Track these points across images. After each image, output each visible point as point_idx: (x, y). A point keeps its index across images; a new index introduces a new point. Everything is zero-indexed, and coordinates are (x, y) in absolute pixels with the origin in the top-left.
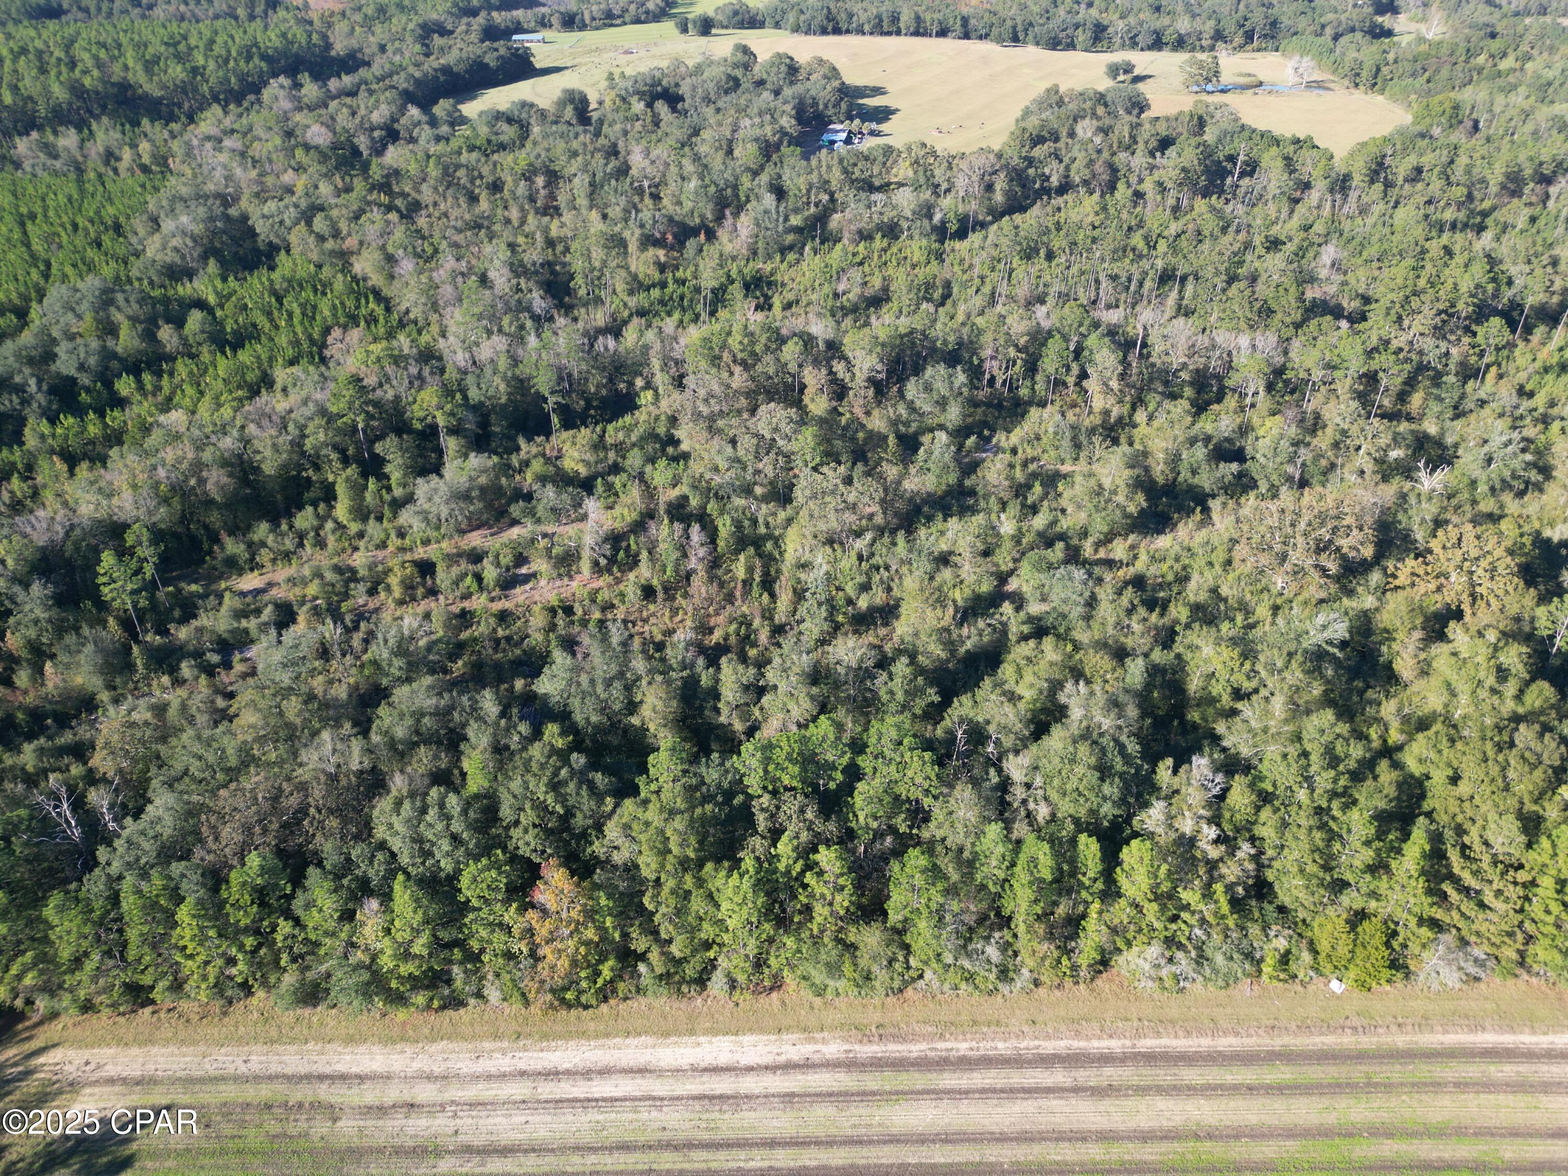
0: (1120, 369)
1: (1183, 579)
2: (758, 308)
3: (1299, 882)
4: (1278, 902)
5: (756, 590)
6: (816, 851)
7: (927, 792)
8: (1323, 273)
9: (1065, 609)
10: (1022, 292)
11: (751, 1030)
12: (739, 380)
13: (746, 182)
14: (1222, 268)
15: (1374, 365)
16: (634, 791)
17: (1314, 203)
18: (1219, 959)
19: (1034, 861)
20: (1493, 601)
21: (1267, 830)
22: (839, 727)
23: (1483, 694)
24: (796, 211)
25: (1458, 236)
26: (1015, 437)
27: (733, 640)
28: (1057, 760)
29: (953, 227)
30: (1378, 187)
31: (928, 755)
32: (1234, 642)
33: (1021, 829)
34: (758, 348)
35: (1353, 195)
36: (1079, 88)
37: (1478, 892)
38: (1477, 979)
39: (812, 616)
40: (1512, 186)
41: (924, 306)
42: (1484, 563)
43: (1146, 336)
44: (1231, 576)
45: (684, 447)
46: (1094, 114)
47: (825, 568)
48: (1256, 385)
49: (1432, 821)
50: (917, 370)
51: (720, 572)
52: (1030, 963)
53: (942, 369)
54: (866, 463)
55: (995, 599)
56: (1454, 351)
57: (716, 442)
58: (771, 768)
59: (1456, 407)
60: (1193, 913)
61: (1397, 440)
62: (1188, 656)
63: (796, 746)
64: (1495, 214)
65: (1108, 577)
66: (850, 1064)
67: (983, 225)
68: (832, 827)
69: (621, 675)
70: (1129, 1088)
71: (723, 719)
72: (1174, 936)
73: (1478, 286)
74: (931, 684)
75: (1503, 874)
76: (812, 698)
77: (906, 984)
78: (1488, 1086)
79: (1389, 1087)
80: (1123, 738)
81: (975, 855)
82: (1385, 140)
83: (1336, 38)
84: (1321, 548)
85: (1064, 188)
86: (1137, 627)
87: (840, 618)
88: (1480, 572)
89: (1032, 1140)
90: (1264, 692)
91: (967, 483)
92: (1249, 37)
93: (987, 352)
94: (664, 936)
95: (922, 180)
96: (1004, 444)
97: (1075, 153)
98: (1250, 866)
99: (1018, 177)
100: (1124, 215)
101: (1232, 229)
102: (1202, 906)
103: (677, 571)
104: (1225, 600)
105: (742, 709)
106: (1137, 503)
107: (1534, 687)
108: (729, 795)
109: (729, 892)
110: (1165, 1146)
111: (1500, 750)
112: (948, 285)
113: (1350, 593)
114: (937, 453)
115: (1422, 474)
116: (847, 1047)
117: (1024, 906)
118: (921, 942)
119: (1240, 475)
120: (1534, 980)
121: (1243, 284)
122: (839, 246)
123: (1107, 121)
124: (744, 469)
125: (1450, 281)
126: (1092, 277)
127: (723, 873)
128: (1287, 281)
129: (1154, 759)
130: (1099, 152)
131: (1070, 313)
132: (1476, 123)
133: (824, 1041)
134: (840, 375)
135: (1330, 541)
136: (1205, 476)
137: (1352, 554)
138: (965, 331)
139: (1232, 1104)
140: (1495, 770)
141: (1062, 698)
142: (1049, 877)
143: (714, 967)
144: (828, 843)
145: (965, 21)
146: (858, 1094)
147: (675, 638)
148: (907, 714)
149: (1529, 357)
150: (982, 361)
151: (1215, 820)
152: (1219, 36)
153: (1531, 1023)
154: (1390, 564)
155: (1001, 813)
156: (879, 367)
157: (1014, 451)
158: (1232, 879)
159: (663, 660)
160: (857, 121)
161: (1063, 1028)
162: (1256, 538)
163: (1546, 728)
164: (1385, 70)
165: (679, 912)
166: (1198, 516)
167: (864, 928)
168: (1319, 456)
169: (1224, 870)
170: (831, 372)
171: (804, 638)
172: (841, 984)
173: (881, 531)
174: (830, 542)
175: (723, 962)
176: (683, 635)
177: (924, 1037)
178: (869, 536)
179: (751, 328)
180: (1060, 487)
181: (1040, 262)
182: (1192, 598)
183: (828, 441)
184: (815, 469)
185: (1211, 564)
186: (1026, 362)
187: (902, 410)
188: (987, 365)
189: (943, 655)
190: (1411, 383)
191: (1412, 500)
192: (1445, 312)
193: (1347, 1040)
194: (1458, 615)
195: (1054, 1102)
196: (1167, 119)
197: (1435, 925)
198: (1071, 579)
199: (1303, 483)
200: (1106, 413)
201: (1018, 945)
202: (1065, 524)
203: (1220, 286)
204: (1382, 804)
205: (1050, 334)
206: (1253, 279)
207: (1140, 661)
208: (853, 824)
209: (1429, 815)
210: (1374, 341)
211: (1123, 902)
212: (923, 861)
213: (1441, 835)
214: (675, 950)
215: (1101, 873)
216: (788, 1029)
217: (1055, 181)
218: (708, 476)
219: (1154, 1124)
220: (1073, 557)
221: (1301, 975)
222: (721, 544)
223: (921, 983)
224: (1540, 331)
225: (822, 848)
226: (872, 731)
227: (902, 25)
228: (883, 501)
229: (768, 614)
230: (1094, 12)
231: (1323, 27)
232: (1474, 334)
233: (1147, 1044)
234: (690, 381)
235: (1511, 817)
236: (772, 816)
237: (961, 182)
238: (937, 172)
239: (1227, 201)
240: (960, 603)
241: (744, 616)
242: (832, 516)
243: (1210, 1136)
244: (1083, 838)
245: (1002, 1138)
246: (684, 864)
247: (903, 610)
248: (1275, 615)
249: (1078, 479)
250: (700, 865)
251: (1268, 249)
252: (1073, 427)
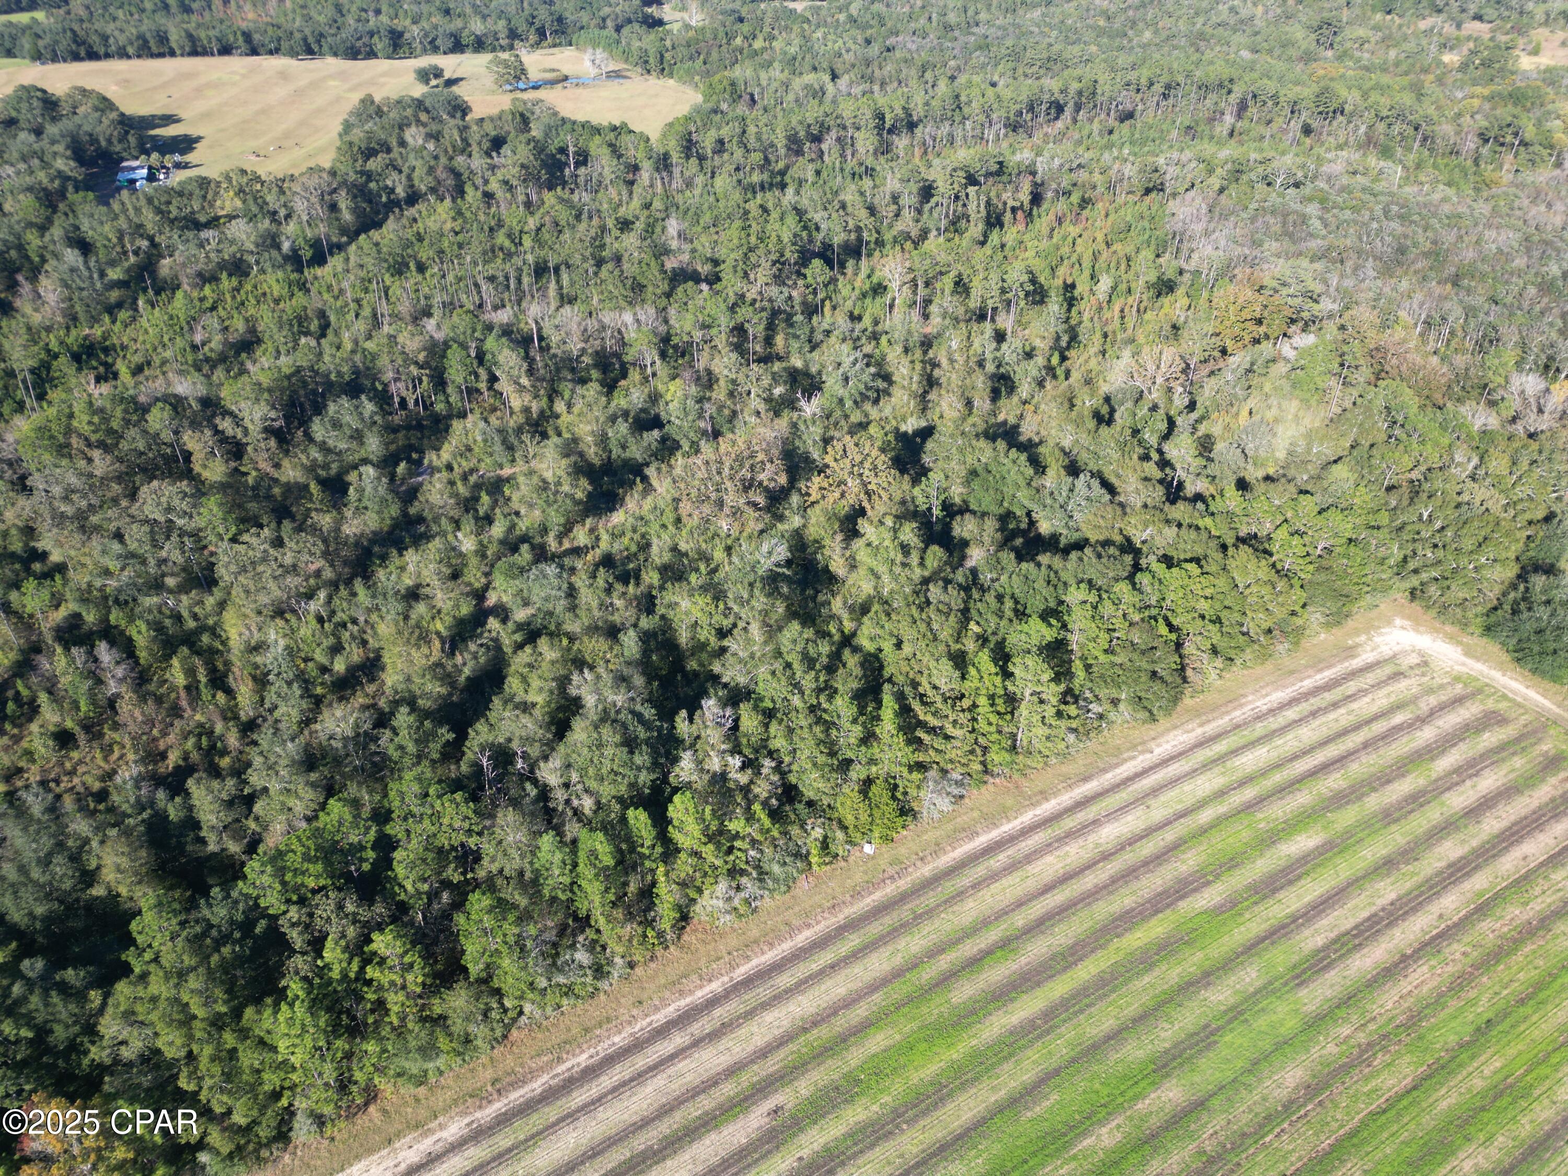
0: (525, 365)
1: (645, 546)
2: (98, 380)
3: (815, 775)
4: (805, 799)
5: (206, 694)
6: (369, 941)
7: (469, 832)
8: (674, 244)
9: (550, 606)
10: (405, 308)
11: (358, 1158)
12: (101, 464)
13: (33, 240)
14: (588, 254)
15: (739, 318)
16: (125, 970)
17: (647, 183)
18: (776, 869)
19: (593, 853)
20: (882, 493)
21: (779, 743)
22: (356, 804)
23: (897, 569)
24: (113, 263)
25: (768, 195)
26: (446, 454)
27: (195, 756)
28: (586, 750)
29: (307, 254)
30: (694, 161)
31: (458, 796)
32: (704, 589)
33: (572, 829)
34: (115, 424)
35: (676, 171)
36: (394, 96)
37: (941, 728)
38: (962, 797)
39: (285, 698)
40: (795, 147)
41: (303, 340)
42: (867, 465)
43: (540, 329)
44: (684, 533)
45: (55, 557)
46: (418, 122)
47: (282, 643)
48: (651, 356)
49: (894, 684)
50: (319, 409)
51: (152, 687)
52: (620, 949)
53: (344, 401)
54: (292, 518)
55: (479, 617)
56: (795, 293)
57: (96, 543)
58: (288, 877)
59: (810, 341)
60: (743, 838)
61: (775, 377)
62: (671, 614)
63: (310, 843)
64: (790, 172)
65: (579, 565)
66: (477, 1135)
67: (340, 247)
68: (380, 909)
69: (60, 845)
70: (738, 1018)
71: (212, 847)
72: (734, 866)
73: (795, 235)
74: (441, 724)
75: (953, 706)
76: (313, 785)
77: (508, 1028)
78: (994, 877)
79: (930, 913)
80: (638, 708)
81: (537, 873)
82: (688, 119)
83: (618, 29)
84: (747, 486)
85: (413, 198)
86: (619, 603)
87: (319, 690)
88: (867, 472)
89: (672, 1110)
90: (741, 624)
91: (412, 511)
92: (541, 33)
93: (389, 375)
94: (218, 1110)
95: (255, 209)
96: (436, 463)
97: (412, 161)
98: (775, 778)
99: (360, 192)
100: (482, 217)
101: (585, 216)
102: (749, 830)
103: (93, 702)
104: (686, 554)
105: (233, 828)
106: (582, 489)
107: (929, 551)
108: (247, 926)
109: (283, 1028)
110: (782, 1053)
111: (922, 610)
112: (322, 314)
113: (781, 518)
114: (369, 489)
115: (803, 403)
116: (467, 1120)
117: (597, 899)
118: (510, 980)
119: (664, 440)
120: (997, 780)
121: (610, 266)
122: (179, 294)
123: (434, 127)
124: (144, 562)
125: (774, 234)
126: (470, 282)
127: (268, 1012)
128: (646, 257)
129: (668, 715)
130: (436, 158)
131: (460, 321)
132: (752, 96)
133: (441, 1127)
134: (230, 432)
135: (752, 479)
136: (634, 448)
137: (772, 485)
138: (358, 358)
139: (823, 987)
140: (923, 627)
141: (573, 691)
142: (611, 863)
143: (293, 1114)
144: (380, 928)
145: (247, 36)
146: (494, 1159)
147: (118, 780)
148: (425, 763)
149: (849, 287)
150: (386, 385)
151: (736, 750)
152: (513, 35)
153: (1005, 813)
154: (802, 485)
155: (549, 822)
156: (273, 414)
157: (450, 468)
158: (765, 795)
159: (111, 810)
160: (155, 156)
161: (667, 994)
162: (694, 493)
163: (947, 582)
164: (668, 56)
165: (228, 1077)
166: (640, 486)
167: (448, 995)
168: (721, 408)
169: (757, 790)
170: (217, 432)
171: (282, 726)
172: (441, 1062)
173: (334, 585)
174: (279, 613)
175: (301, 1104)
176: (127, 773)
177: (542, 1069)
178: (322, 595)
179: (99, 403)
180: (507, 492)
181: (413, 276)
182: (658, 561)
183: (240, 506)
184: (234, 540)
185: (664, 526)
186: (431, 377)
187: (315, 453)
188: (393, 388)
189: (443, 691)
190: (771, 328)
191: (802, 427)
192: (778, 261)
193: (890, 890)
194: (862, 512)
195: (681, 1065)
196: (492, 119)
197: (921, 767)
198: (545, 577)
199: (716, 434)
200: (527, 410)
201: (604, 938)
202: (523, 525)
203: (591, 271)
204: (855, 685)
205: (446, 345)
206: (618, 259)
207: (632, 633)
208: (403, 896)
209: (890, 680)
210: (732, 299)
211: (683, 855)
212: (487, 902)
213: (902, 693)
214: (239, 1119)
215: (657, 837)
216: (399, 1135)
217: (400, 191)
218: (98, 583)
219: (768, 1038)
220: (541, 555)
221: (841, 853)
222: (143, 655)
223: (523, 1020)
224: (850, 264)
225: (375, 936)
226: (392, 794)
227: (174, 45)
228: (326, 554)
229: (230, 714)
230: (384, 18)
231: (604, 20)
232: (805, 277)
233: (741, 972)
234: (36, 481)
235: (944, 660)
236: (307, 926)
237: (300, 206)
238: (269, 198)
239: (572, 191)
240: (445, 633)
241: (201, 725)
242: (272, 585)
243: (815, 1024)
244: (631, 813)
245: (645, 1123)
246: (217, 1023)
247: (386, 659)
248: (729, 555)
249: (521, 479)
250: (237, 1014)
251: (622, 230)
252: (500, 431)
